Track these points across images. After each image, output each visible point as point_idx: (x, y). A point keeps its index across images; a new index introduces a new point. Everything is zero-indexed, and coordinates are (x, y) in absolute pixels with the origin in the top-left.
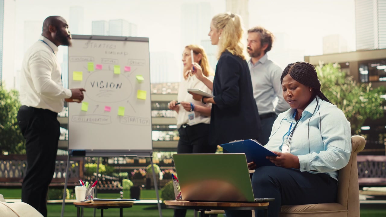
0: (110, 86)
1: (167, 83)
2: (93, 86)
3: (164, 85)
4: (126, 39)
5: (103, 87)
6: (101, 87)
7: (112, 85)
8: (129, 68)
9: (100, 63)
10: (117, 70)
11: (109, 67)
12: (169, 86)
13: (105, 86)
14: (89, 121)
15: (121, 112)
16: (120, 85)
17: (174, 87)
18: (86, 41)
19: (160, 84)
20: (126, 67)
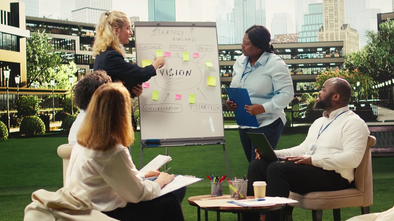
0: (180, 74)
1: (286, 35)
2: (162, 75)
3: (285, 36)
4: (193, 25)
5: (173, 74)
6: (170, 75)
7: (182, 73)
8: (197, 54)
9: (168, 51)
10: (186, 57)
11: (178, 54)
12: (288, 36)
13: (175, 74)
14: (160, 110)
15: (192, 100)
16: (189, 72)
17: (291, 37)
18: (153, 28)
19: (282, 35)
20: (194, 54)
